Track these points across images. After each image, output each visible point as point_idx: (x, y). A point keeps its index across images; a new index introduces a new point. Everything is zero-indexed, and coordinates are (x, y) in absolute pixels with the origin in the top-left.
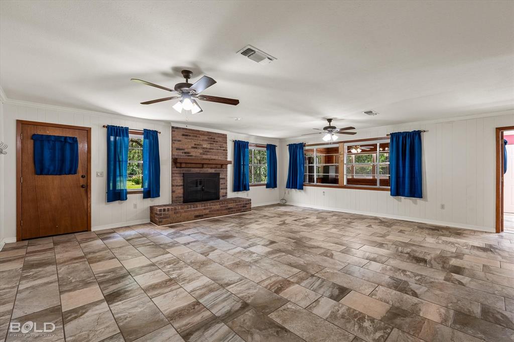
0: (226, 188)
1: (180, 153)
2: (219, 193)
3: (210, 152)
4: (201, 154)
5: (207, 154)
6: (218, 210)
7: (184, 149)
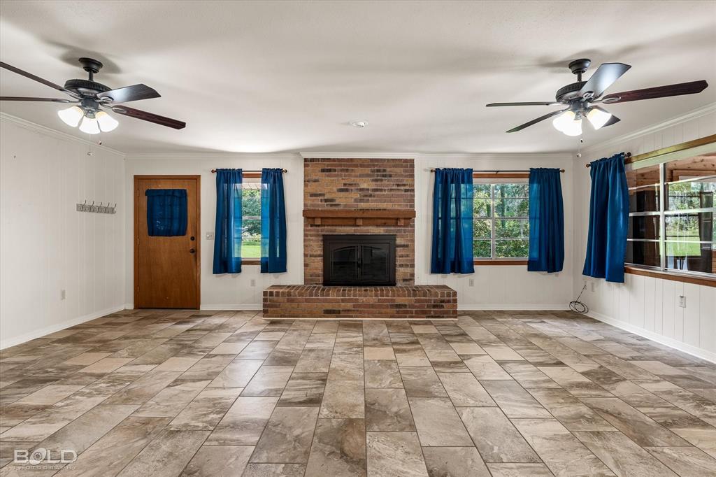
0: (413, 266)
1: (318, 201)
2: (395, 275)
3: (374, 196)
4: (356, 200)
5: (368, 201)
6: (373, 306)
7: (324, 195)
